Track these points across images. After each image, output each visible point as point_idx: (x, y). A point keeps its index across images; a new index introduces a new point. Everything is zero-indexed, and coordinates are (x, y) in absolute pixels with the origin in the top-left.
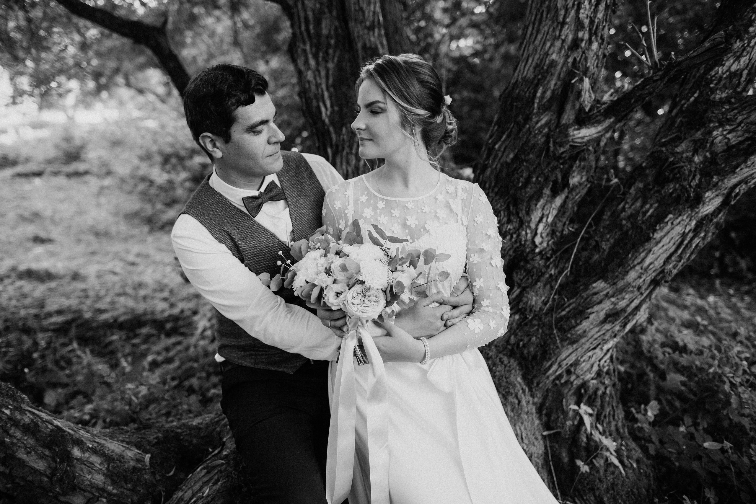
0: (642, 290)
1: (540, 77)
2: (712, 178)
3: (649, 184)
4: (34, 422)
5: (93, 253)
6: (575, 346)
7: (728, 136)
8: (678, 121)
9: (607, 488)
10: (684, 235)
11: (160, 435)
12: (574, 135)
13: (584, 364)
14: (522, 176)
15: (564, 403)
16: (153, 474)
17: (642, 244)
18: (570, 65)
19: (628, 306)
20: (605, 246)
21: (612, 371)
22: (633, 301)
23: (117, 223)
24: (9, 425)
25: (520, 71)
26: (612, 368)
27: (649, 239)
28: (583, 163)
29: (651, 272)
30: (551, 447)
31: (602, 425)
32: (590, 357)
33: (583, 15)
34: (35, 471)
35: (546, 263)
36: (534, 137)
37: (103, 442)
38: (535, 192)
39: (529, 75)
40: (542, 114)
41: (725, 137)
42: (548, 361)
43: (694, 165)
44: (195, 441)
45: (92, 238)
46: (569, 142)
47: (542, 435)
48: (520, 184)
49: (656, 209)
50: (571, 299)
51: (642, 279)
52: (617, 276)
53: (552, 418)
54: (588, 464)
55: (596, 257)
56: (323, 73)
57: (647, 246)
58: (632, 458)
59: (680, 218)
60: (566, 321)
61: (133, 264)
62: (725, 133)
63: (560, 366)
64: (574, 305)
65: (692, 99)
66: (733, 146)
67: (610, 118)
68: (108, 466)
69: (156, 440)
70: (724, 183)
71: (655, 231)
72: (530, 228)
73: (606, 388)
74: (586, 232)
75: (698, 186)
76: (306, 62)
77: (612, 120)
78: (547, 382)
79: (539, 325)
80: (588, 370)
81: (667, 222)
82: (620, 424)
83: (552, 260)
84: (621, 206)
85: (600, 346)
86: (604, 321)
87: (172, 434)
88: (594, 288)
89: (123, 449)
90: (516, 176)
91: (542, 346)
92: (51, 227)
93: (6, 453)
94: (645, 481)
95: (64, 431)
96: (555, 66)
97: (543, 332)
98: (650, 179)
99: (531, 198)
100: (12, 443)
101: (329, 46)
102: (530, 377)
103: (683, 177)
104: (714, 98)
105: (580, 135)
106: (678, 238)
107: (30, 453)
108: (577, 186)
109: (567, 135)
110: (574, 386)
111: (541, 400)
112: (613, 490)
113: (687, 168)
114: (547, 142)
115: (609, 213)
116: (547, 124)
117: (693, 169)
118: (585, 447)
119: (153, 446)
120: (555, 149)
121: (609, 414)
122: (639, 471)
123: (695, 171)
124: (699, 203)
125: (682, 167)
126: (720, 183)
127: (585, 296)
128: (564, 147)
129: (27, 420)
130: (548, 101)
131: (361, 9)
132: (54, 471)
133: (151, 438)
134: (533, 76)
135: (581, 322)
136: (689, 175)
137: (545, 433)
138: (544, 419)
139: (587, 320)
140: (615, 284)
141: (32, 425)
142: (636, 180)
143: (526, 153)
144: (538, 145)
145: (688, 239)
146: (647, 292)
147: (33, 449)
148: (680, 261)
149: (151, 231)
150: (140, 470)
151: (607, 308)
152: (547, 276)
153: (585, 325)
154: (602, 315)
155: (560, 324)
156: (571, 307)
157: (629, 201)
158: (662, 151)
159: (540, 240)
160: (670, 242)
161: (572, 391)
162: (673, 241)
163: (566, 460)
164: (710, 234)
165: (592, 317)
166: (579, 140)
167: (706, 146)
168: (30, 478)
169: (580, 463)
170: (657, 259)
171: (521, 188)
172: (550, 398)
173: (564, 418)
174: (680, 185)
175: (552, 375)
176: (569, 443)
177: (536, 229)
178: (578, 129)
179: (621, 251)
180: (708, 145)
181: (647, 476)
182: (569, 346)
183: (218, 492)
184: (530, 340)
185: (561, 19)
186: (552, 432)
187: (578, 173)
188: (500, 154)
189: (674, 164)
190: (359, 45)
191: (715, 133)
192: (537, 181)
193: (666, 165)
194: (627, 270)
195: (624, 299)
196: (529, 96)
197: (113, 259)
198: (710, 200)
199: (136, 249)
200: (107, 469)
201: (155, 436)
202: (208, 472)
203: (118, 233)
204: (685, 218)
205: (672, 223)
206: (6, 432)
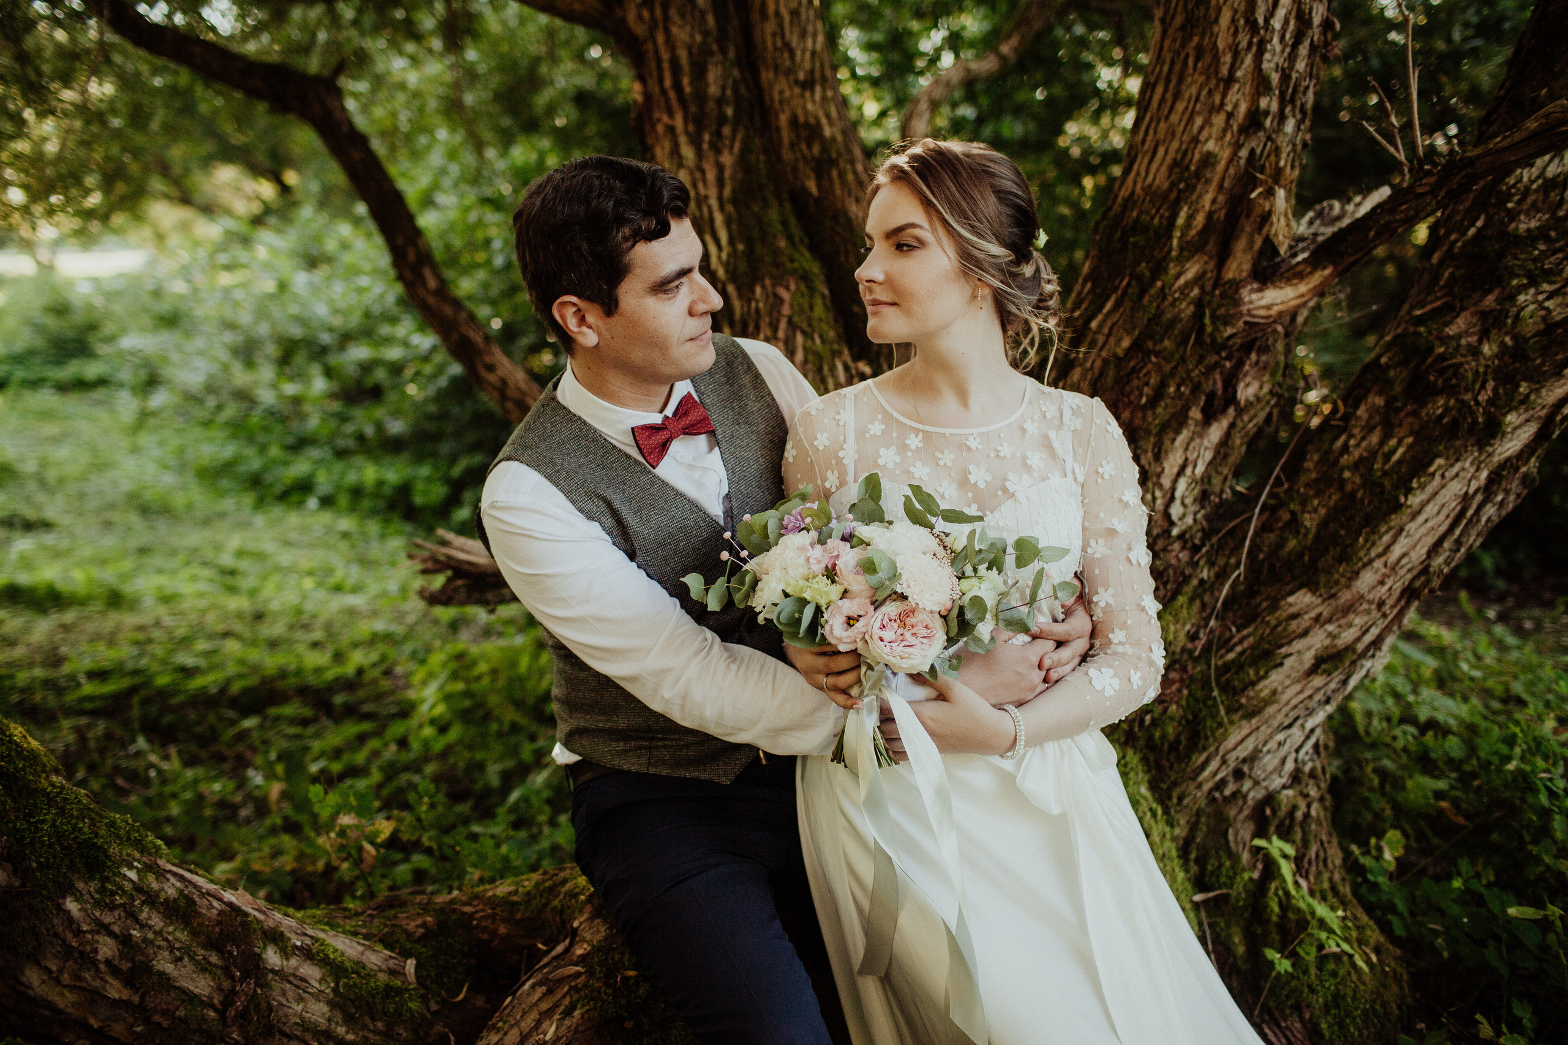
0: (1386, 609)
1: (1182, 186)
2: (1518, 386)
3: (1395, 399)
4: (186, 897)
5: (143, 551)
6: (1254, 721)
7: (1547, 304)
8: (1446, 274)
9: (1326, 1004)
10: (1466, 499)
11: (429, 919)
12: (1251, 302)
13: (1267, 758)
14: (1147, 384)
15: (1231, 837)
16: (424, 999)
17: (1385, 517)
18: (1242, 162)
19: (1358, 639)
20: (1309, 521)
21: (1319, 771)
22: (1367, 630)
23: (184, 488)
24: (137, 902)
25: (1138, 174)
26: (1319, 765)
27: (1398, 507)
28: (1264, 358)
29: (1402, 572)
30: (1210, 925)
31: (1307, 878)
32: (1280, 744)
33: (1268, 63)
34: (191, 998)
35: (1192, 557)
36: (1173, 304)
37: (321, 935)
38: (1173, 416)
39: (1157, 182)
40: (1188, 260)
41: (1540, 305)
42: (1200, 753)
43: (1483, 362)
44: (503, 930)
45: (135, 519)
46: (1241, 314)
47: (1192, 901)
48: (1144, 400)
49: (1410, 447)
50: (1245, 627)
51: (1386, 587)
52: (1337, 582)
53: (1210, 868)
54: (1287, 957)
55: (1292, 543)
56: (711, 175)
57: (1395, 521)
58: (1367, 944)
59: (1458, 466)
60: (1237, 673)
61: (232, 573)
62: (1540, 298)
63: (1224, 762)
64: (1251, 639)
65: (1472, 231)
66: (1558, 324)
67: (1324, 268)
68: (337, 984)
69: (422, 930)
70: (1540, 397)
71: (1409, 491)
72: (1161, 486)
73: (1309, 806)
74: (1271, 495)
75: (1491, 402)
76: (675, 152)
77: (1327, 272)
78: (1197, 797)
79: (1182, 680)
80: (1275, 769)
81: (1433, 474)
82: (1337, 877)
83: (1204, 550)
84: (1339, 443)
85: (1299, 722)
86: (1313, 670)
87: (455, 917)
88: (1290, 605)
89: (360, 948)
90: (1135, 382)
91: (1188, 722)
92: (40, 497)
93: (133, 960)
94: (1395, 989)
95: (247, 915)
96: (1214, 165)
97: (1190, 694)
98: (1398, 388)
99: (1164, 428)
100: (145, 940)
101: (722, 120)
102: (1164, 786)
103: (1463, 384)
104: (1517, 229)
105: (1263, 302)
106: (1454, 505)
107: (181, 959)
108: (1251, 404)
109: (1237, 302)
110: (1250, 803)
111: (1185, 833)
112: (1338, 1007)
113: (1471, 365)
114: (1198, 316)
115: (1316, 457)
116: (1198, 280)
117: (1481, 370)
118: (1277, 925)
119: (418, 941)
120: (1216, 329)
121: (1317, 856)
122: (1383, 970)
123: (1485, 373)
124: (1494, 437)
125: (1461, 365)
126: (1533, 397)
127: (1273, 622)
128: (1233, 326)
129: (171, 892)
130: (1200, 233)
131: (787, 46)
132: (229, 998)
133: (412, 926)
134: (1166, 184)
135: (1267, 673)
136: (1474, 381)
137: (1198, 898)
138: (1194, 869)
139: (1279, 670)
140: (1333, 596)
141: (182, 903)
142: (1368, 391)
143: (1158, 337)
144: (1181, 320)
145: (1474, 506)
146: (1395, 611)
147: (187, 951)
148: (1458, 550)
149: (260, 504)
150: (400, 991)
151: (1319, 645)
152: (1195, 582)
153: (1275, 678)
154: (1308, 658)
155: (1223, 679)
156: (1246, 644)
157: (1356, 431)
158: (1419, 334)
159: (1181, 510)
160: (1439, 513)
161: (1246, 812)
162: (1445, 512)
163: (1241, 950)
164: (1512, 497)
165: (1288, 662)
166: (1262, 312)
167: (1505, 324)
168: (181, 1013)
169: (1272, 955)
170: (1414, 547)
171: (1144, 408)
172: (1204, 828)
173: (1232, 867)
174: (1457, 400)
175: (1207, 780)
176: (1246, 915)
177: (1173, 489)
178: (1260, 290)
179: (1342, 532)
180: (1509, 321)
181: (1397, 979)
182: (1244, 722)
183: (576, 1031)
184: (1165, 710)
185: (1224, 71)
186: (1211, 894)
187: (1254, 378)
188: (1101, 339)
189: (1446, 359)
190: (784, 119)
191: (1521, 298)
192: (1179, 394)
193: (1430, 360)
194: (1356, 568)
195: (1350, 625)
196: (1161, 224)
197: (188, 563)
198: (1515, 429)
199: (235, 541)
200: (335, 990)
201: (419, 922)
202: (550, 992)
203: (190, 507)
204: (1467, 464)
205: (1443, 476)
206: (133, 916)
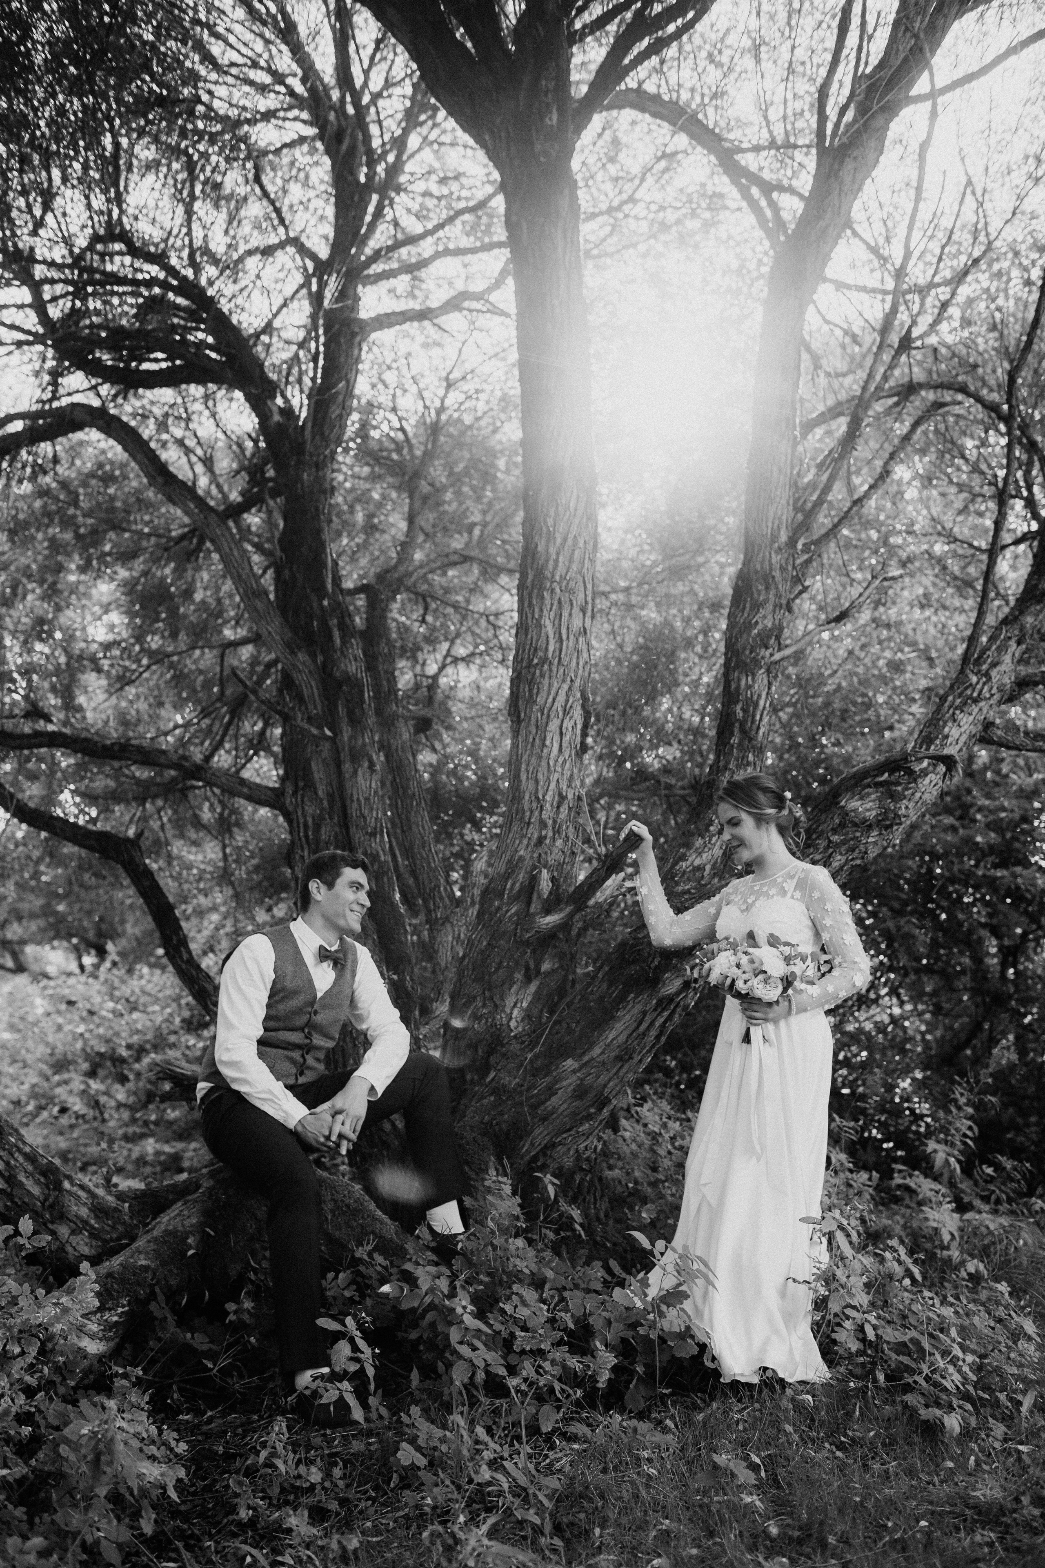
1: (511, 871)
6: (546, 1124)
12: (540, 922)
13: (560, 1147)
16: (131, 1218)
17: (607, 1022)
18: (534, 859)
27: (613, 1018)
28: (552, 950)
29: (614, 1047)
32: (565, 1139)
33: (545, 815)
34: (31, 1194)
35: (521, 1047)
36: (504, 924)
38: (508, 978)
39: (501, 870)
40: (513, 904)
42: (520, 1140)
46: (535, 928)
48: (493, 969)
49: (620, 990)
50: (543, 1078)
51: (607, 1055)
52: (584, 1053)
55: (567, 1038)
57: (611, 1024)
59: (641, 998)
60: (537, 1099)
63: (534, 1146)
64: (545, 1084)
71: (618, 1010)
72: (505, 1012)
74: (558, 1016)
77: (572, 907)
81: (629, 1001)
83: (527, 1043)
88: (563, 1066)
91: (514, 1124)
96: (523, 861)
97: (516, 1112)
99: (504, 983)
103: (642, 959)
105: (545, 922)
106: (639, 1016)
107: (28, 1177)
108: (550, 973)
109: (533, 922)
113: (646, 950)
114: (516, 929)
115: (579, 997)
116: (516, 913)
119: (131, 1199)
120: (522, 934)
125: (641, 950)
127: (556, 1074)
128: (531, 933)
130: (516, 892)
131: (363, 816)
132: (47, 1197)
134: (505, 870)
140: (581, 1059)
144: (508, 931)
147: (32, 1175)
153: (554, 1101)
155: (530, 1102)
156: (543, 1086)
157: (597, 984)
159: (516, 1024)
160: (631, 1020)
162: (635, 1019)
166: (544, 926)
170: (619, 1035)
175: (526, 1155)
177: (511, 1013)
178: (545, 916)
179: (590, 1032)
185: (527, 820)
187: (549, 960)
192: (509, 966)
194: (592, 1046)
196: (501, 888)
200: (92, 1205)
202: (187, 1203)
204: (646, 997)
205: (634, 1002)
206: (12, 1155)
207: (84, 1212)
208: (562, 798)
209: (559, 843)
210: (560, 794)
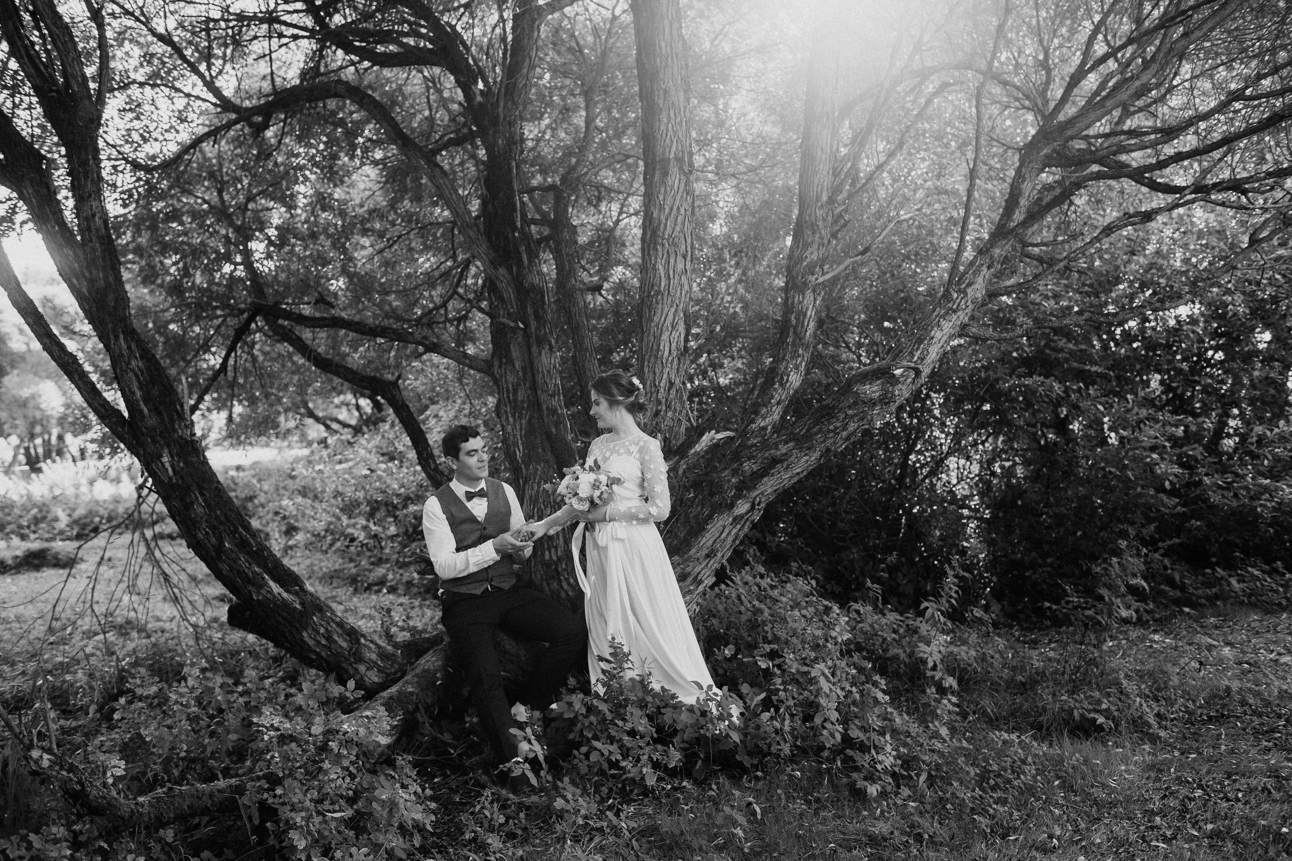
2: (743, 492)
7: (752, 466)
11: (406, 643)
16: (403, 659)
17: (700, 532)
27: (704, 529)
33: (660, 396)
34: (341, 647)
43: (731, 484)
49: (709, 511)
57: (703, 534)
59: (722, 517)
68: (379, 651)
70: (750, 496)
71: (707, 524)
75: (733, 497)
76: (507, 419)
81: (715, 519)
93: (328, 635)
100: (331, 630)
101: (523, 408)
103: (724, 491)
107: (339, 637)
113: (727, 486)
123: (732, 488)
125: (724, 485)
126: (747, 495)
131: (546, 382)
132: (351, 649)
136: (728, 491)
147: (341, 635)
149: (356, 592)
160: (716, 531)
164: (747, 528)
170: (708, 541)
174: (722, 496)
180: (741, 472)
183: (440, 658)
189: (719, 483)
191: (745, 465)
198: (741, 505)
202: (435, 652)
204: (725, 516)
205: (718, 519)
206: (329, 624)
207: (374, 657)
208: (671, 384)
209: (670, 414)
210: (670, 382)
